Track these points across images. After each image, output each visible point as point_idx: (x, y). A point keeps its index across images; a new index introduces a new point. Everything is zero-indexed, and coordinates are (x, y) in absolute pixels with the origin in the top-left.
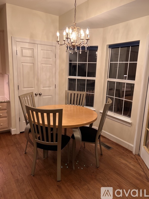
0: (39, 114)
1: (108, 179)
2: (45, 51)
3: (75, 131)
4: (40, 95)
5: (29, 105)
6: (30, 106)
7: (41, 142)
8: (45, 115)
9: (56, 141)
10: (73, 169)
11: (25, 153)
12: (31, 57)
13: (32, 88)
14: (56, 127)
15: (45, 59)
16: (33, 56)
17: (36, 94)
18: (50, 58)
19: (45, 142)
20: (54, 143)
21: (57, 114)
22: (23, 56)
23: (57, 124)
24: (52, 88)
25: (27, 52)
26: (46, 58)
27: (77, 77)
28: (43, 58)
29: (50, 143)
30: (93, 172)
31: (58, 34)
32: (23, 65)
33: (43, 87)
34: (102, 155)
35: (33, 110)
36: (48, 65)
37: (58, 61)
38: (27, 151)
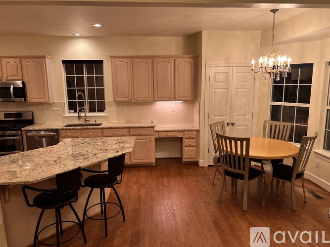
0: (228, 141)
1: (303, 223)
2: (242, 74)
3: (265, 164)
4: (232, 124)
5: (218, 132)
6: (220, 133)
7: (229, 169)
8: (233, 142)
9: (244, 170)
10: (262, 206)
11: (213, 184)
12: (225, 82)
13: (224, 116)
14: (244, 156)
15: (241, 83)
16: (227, 81)
17: (227, 124)
18: (247, 81)
19: (232, 170)
20: (241, 172)
21: (245, 142)
22: (216, 82)
23: (244, 153)
24: (249, 117)
25: (221, 77)
26: (243, 81)
27: (283, 104)
28: (239, 82)
29: (237, 171)
30: (286, 214)
31: (253, 62)
32: (215, 91)
33: (237, 116)
34: (305, 202)
35: (222, 137)
36: (245, 90)
37: (257, 84)
38: (214, 183)
